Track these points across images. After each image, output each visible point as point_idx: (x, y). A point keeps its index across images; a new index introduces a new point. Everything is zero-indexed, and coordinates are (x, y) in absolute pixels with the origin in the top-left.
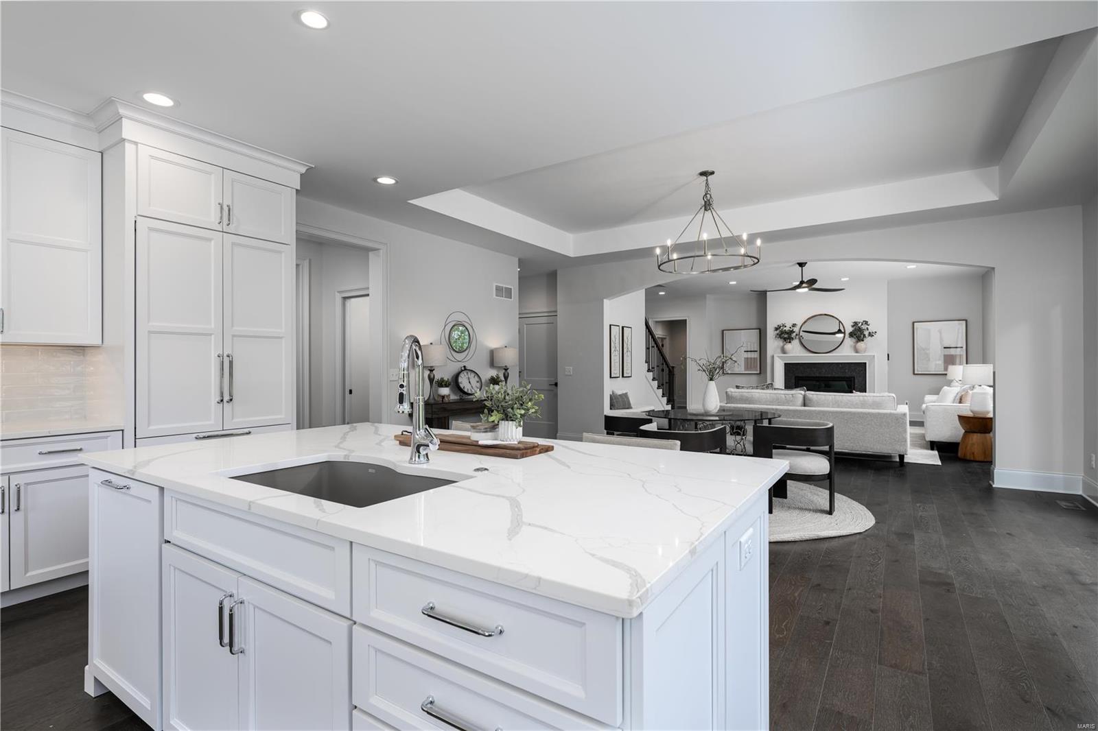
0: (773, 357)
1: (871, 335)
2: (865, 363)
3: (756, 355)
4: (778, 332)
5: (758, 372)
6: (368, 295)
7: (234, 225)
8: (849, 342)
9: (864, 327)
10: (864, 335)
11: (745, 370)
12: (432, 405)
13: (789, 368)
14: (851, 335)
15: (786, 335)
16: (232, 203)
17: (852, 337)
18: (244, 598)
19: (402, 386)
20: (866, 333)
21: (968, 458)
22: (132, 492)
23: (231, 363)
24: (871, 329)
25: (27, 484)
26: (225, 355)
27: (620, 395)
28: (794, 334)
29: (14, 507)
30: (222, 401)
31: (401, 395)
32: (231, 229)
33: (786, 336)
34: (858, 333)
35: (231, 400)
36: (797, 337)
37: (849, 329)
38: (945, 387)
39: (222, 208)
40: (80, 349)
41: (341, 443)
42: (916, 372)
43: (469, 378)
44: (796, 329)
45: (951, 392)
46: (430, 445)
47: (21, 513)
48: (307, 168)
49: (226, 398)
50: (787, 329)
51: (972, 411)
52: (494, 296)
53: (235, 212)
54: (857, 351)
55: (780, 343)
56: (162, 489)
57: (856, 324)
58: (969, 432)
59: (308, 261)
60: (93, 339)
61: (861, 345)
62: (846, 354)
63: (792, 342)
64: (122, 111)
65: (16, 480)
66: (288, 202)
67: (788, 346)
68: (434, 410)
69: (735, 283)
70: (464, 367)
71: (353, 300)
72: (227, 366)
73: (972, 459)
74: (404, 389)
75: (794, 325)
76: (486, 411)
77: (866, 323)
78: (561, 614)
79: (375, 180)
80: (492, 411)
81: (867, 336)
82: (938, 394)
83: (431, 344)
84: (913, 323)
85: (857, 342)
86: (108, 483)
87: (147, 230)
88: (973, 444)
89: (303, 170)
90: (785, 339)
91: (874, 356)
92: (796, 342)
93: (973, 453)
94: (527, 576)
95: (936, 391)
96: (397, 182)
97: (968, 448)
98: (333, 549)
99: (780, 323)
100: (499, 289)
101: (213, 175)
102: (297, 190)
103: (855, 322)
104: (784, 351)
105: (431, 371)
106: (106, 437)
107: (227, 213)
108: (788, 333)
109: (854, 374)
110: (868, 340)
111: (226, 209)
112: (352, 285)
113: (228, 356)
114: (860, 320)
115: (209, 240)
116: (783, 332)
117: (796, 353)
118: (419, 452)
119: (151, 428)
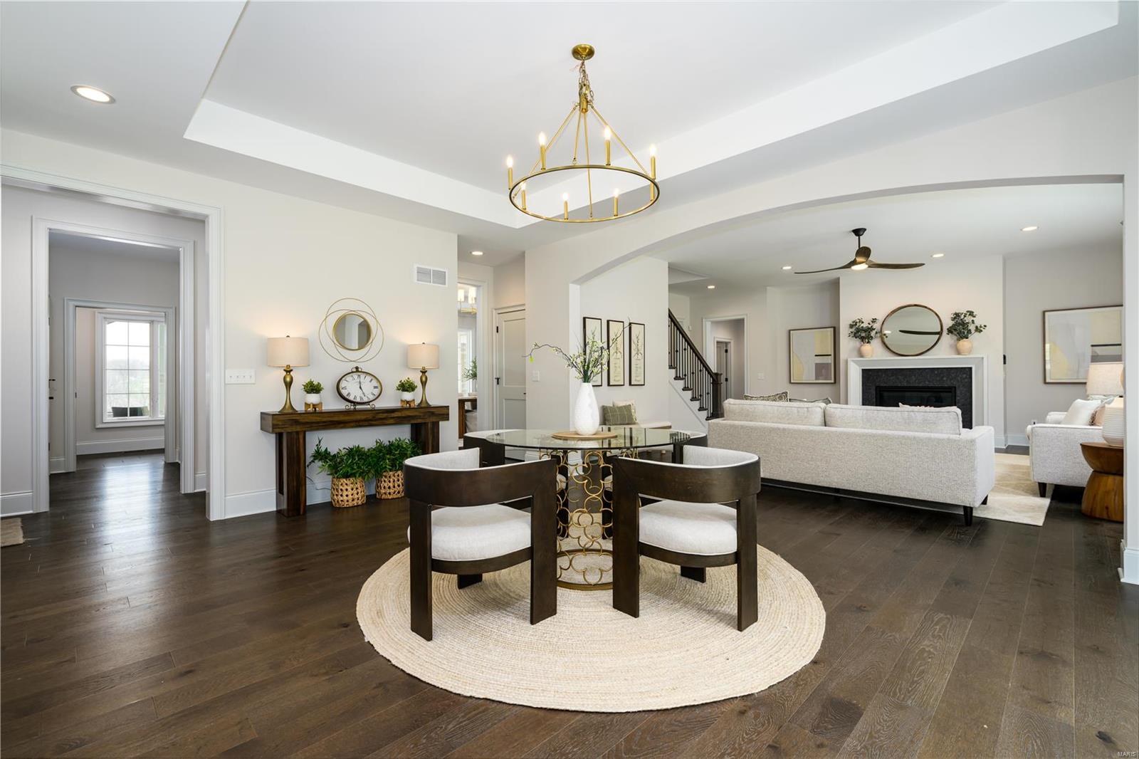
0: (847, 362)
1: (978, 330)
2: (971, 368)
3: (830, 360)
4: (853, 330)
5: (833, 381)
8: (947, 339)
9: (968, 319)
10: (969, 332)
11: (816, 379)
13: (868, 375)
14: (950, 331)
15: (863, 333)
17: (952, 333)
20: (972, 327)
21: (1097, 516)
24: (978, 322)
27: (618, 407)
28: (874, 332)
33: (863, 335)
34: (960, 328)
36: (878, 335)
37: (948, 323)
38: (1079, 400)
42: (1048, 380)
43: (360, 383)
44: (877, 326)
45: (1085, 408)
50: (865, 325)
51: (1106, 439)
52: (416, 281)
54: (958, 353)
55: (857, 342)
57: (957, 315)
58: (1100, 472)
61: (964, 344)
62: (943, 356)
63: (872, 342)
67: (867, 348)
69: (789, 268)
70: (357, 368)
73: (1105, 516)
75: (874, 321)
77: (971, 313)
81: (973, 331)
82: (1066, 410)
84: (1044, 312)
85: (959, 340)
88: (1107, 493)
90: (862, 339)
91: (983, 358)
92: (876, 343)
93: (1107, 508)
95: (1065, 407)
96: (114, 98)
97: (1098, 498)
99: (856, 318)
100: (423, 273)
103: (956, 314)
104: (861, 355)
105: (288, 372)
108: (865, 331)
109: (955, 383)
110: (975, 336)
114: (963, 310)
116: (858, 330)
117: (876, 356)
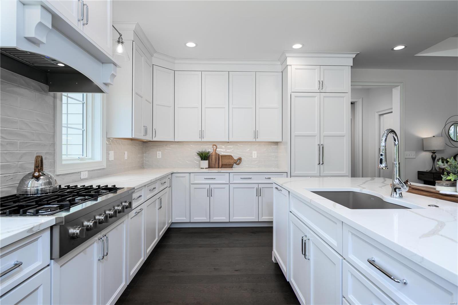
6: (392, 112)
7: (324, 89)
12: (433, 173)
16: (324, 80)
18: (310, 238)
19: (382, 155)
22: (282, 192)
23: (323, 148)
25: (262, 188)
26: (321, 145)
29: (259, 195)
30: (319, 163)
31: (381, 160)
32: (323, 91)
35: (323, 163)
39: (320, 83)
40: (277, 143)
41: (361, 184)
46: (401, 188)
47: (261, 197)
48: (356, 54)
49: (321, 163)
53: (325, 83)
56: (289, 192)
59: (361, 99)
60: (279, 140)
64: (287, 55)
65: (260, 186)
66: (347, 72)
68: (435, 176)
71: (385, 115)
72: (322, 149)
74: (383, 156)
76: (445, 173)
78: (438, 283)
79: (393, 49)
80: (450, 174)
83: (434, 136)
86: (277, 188)
87: (294, 97)
89: (354, 56)
94: (416, 255)
96: (406, 47)
98: (336, 223)
101: (316, 70)
102: (351, 66)
105: (434, 153)
106: (282, 175)
107: (321, 84)
111: (321, 82)
112: (383, 108)
113: (322, 145)
115: (315, 97)
118: (396, 192)
119: (295, 172)
